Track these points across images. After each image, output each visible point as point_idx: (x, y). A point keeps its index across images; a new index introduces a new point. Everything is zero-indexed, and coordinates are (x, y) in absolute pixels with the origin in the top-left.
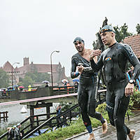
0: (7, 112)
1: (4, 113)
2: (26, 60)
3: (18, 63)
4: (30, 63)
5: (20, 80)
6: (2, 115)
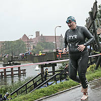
0: (25, 70)
1: (23, 70)
2: (38, 33)
3: (32, 35)
5: (34, 47)
6: (22, 72)
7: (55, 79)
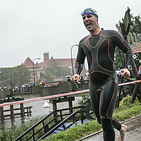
0: (30, 108)
1: (27, 108)
2: (46, 55)
4: (50, 58)
5: (41, 75)
6: (26, 110)
7: (73, 119)
